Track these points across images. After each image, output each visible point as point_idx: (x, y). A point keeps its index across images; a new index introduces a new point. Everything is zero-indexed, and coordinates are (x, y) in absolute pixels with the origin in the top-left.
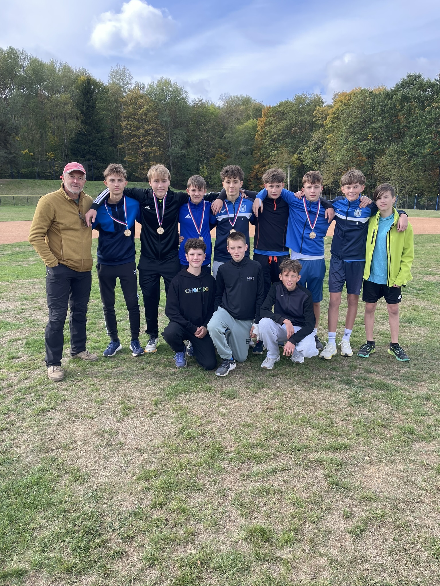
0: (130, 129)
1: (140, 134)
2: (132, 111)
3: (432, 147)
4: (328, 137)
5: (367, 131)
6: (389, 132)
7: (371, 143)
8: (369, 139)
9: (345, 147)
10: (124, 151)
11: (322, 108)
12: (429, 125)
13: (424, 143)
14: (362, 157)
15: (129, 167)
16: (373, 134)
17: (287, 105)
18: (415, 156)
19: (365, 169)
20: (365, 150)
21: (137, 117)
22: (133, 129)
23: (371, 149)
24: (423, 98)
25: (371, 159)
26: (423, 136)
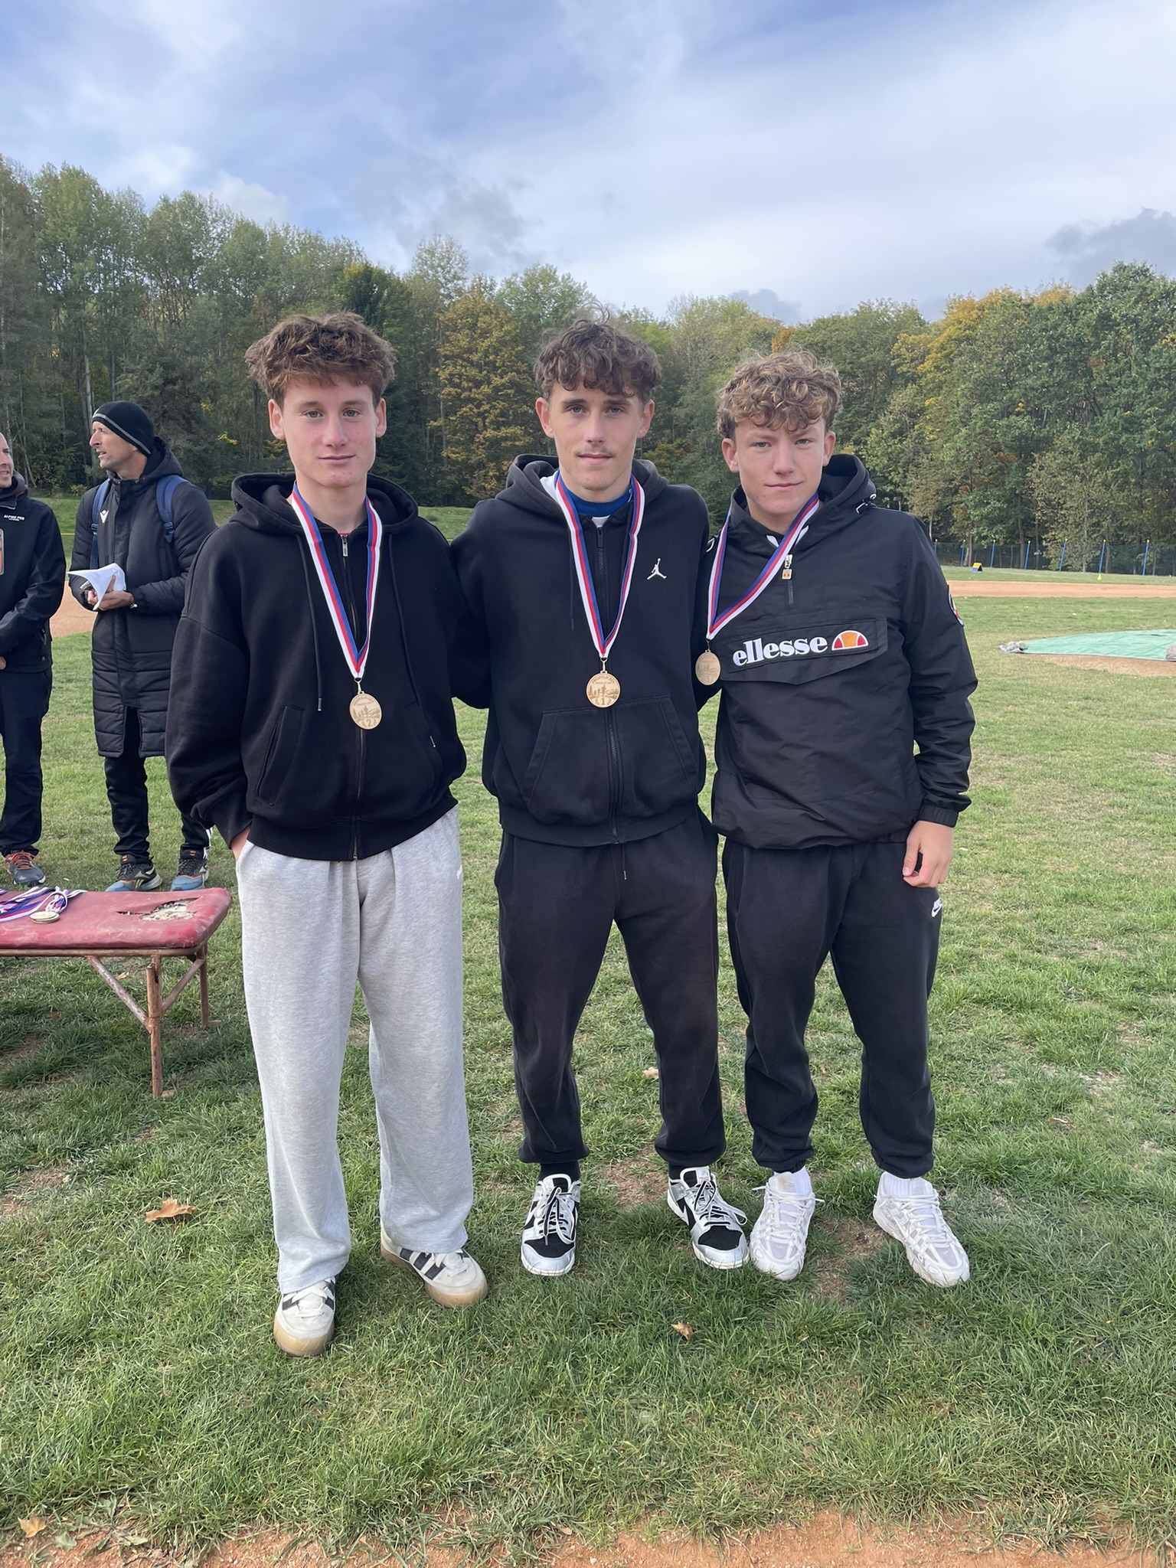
0: (458, 386)
1: (481, 397)
2: (464, 342)
3: (1158, 435)
4: (927, 403)
5: (1016, 393)
6: (1064, 398)
7: (1023, 423)
8: (1018, 414)
9: (963, 430)
10: (441, 437)
11: (913, 336)
12: (1155, 384)
13: (1141, 424)
14: (1005, 453)
15: (454, 473)
16: (1028, 402)
17: (833, 328)
18: (1120, 455)
19: (1011, 481)
20: (1008, 439)
21: (475, 357)
22: (465, 384)
23: (1024, 437)
24: (1145, 322)
25: (1026, 458)
26: (1140, 409)
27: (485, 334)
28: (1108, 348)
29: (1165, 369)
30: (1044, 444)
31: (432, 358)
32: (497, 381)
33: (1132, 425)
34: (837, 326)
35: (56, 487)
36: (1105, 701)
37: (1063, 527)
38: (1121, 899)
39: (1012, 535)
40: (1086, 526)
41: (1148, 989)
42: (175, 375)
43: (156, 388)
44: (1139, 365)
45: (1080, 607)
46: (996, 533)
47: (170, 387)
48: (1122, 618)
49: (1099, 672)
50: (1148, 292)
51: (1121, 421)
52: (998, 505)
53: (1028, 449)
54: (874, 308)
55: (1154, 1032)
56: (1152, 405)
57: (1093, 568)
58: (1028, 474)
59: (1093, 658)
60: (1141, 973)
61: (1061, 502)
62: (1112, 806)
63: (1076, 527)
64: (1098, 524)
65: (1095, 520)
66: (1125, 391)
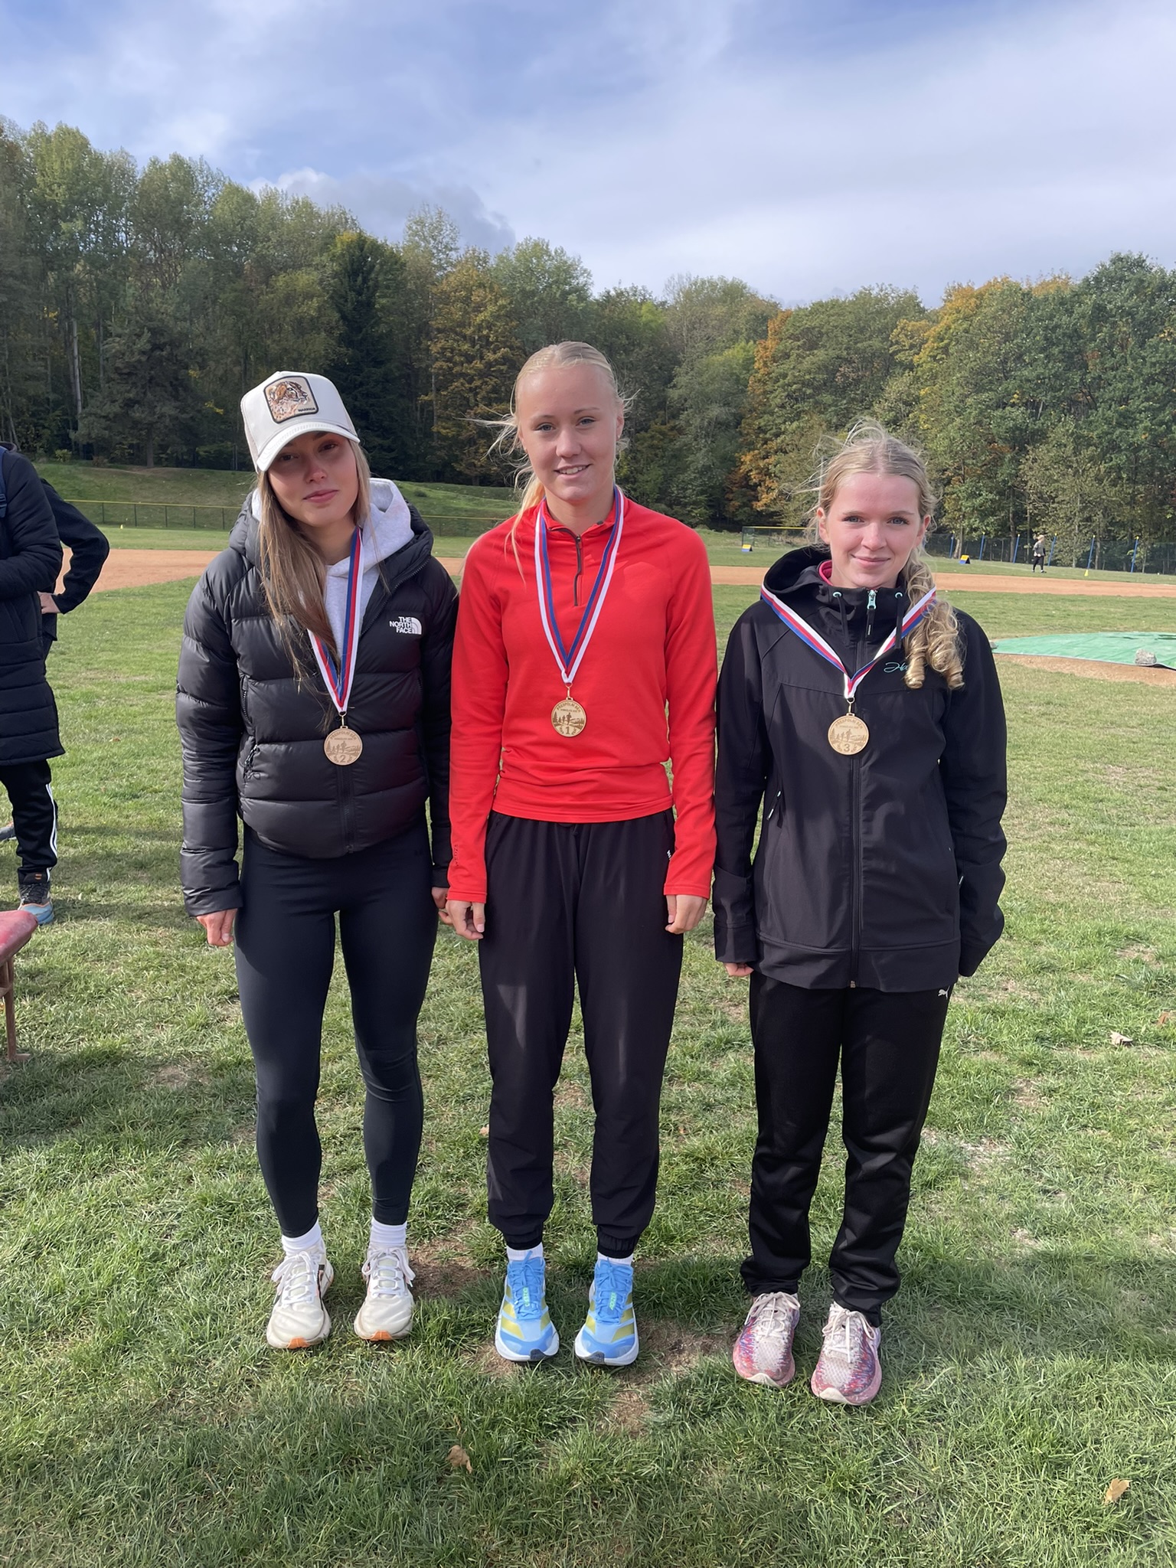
0: (449, 360)
1: (472, 372)
2: (458, 316)
3: (1151, 430)
4: (922, 392)
5: (1011, 384)
6: (1060, 390)
7: (1018, 414)
8: (1013, 405)
9: (958, 420)
10: (432, 411)
11: (913, 323)
12: (1150, 380)
13: (1135, 419)
14: (999, 444)
15: (444, 448)
16: (1023, 393)
17: (832, 312)
18: (1113, 449)
19: (1003, 473)
20: (1002, 430)
21: (468, 332)
22: (457, 358)
23: (1017, 428)
24: (1141, 315)
25: (1020, 450)
26: (1134, 404)
27: (478, 309)
28: (1103, 341)
29: (1161, 364)
30: (1039, 437)
31: (424, 330)
32: (491, 356)
33: (1126, 420)
34: (836, 310)
35: (41, 451)
36: (1066, 706)
37: (1054, 521)
38: (1044, 931)
39: (1003, 527)
40: (1077, 520)
41: (1054, 1039)
42: (163, 340)
43: (144, 353)
44: (1135, 360)
45: (1060, 604)
46: (988, 525)
47: (158, 353)
48: (1100, 617)
49: (1065, 675)
50: (1146, 284)
51: (1116, 415)
52: (991, 496)
53: (1022, 440)
54: (874, 293)
55: (1051, 1092)
56: (1147, 399)
57: (1081, 564)
58: (1021, 467)
59: (1062, 660)
60: (1049, 1020)
61: (1053, 495)
62: (1051, 823)
63: (1068, 521)
64: (1089, 519)
65: (1086, 515)
66: (1120, 385)
